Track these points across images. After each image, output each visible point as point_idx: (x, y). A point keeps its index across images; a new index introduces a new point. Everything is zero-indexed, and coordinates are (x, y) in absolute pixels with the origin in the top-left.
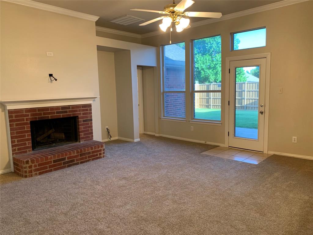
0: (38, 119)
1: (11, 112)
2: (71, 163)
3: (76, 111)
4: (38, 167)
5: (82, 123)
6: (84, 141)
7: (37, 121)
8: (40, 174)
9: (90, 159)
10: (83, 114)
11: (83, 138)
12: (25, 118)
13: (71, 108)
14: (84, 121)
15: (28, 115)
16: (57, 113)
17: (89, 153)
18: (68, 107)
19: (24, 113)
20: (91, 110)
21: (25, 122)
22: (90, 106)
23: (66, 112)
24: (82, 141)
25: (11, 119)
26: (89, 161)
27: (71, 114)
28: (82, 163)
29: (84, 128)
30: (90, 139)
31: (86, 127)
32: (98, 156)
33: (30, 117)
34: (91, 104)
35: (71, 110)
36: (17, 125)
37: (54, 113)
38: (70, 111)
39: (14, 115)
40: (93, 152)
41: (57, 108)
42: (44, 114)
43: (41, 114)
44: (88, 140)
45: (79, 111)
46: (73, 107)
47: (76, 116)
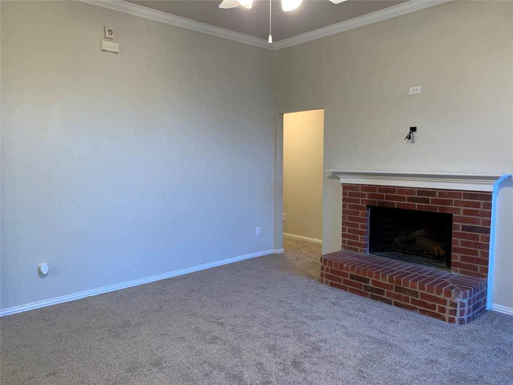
0: (378, 204)
3: (450, 203)
4: (329, 273)
5: (460, 231)
6: (461, 272)
10: (465, 212)
11: (458, 265)
12: (360, 199)
13: (437, 194)
14: (464, 228)
15: (364, 196)
16: (410, 199)
17: (415, 294)
18: (432, 192)
19: (360, 192)
20: (489, 206)
21: (360, 204)
22: (487, 196)
23: (427, 201)
24: (456, 271)
25: (344, 197)
27: (438, 208)
29: (463, 244)
31: (469, 244)
32: (437, 311)
33: (366, 199)
34: (491, 192)
35: (437, 198)
36: (350, 207)
37: (403, 199)
38: (434, 201)
39: (348, 191)
40: (423, 296)
41: (410, 190)
42: (388, 197)
43: (381, 197)
45: (456, 203)
46: (443, 192)
47: (446, 212)
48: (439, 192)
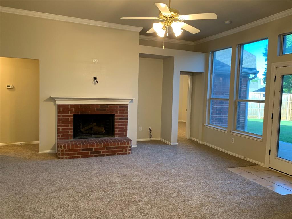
0: (80, 113)
1: (59, 106)
2: (97, 154)
3: (114, 110)
4: (68, 152)
5: (118, 120)
6: (119, 136)
7: (79, 115)
8: (70, 158)
9: (116, 154)
10: (120, 113)
11: (117, 134)
12: (69, 111)
13: (109, 107)
14: (120, 119)
15: (72, 110)
16: (97, 110)
17: (115, 148)
18: (107, 106)
19: (69, 108)
20: (127, 110)
21: (69, 114)
22: (127, 106)
23: (105, 110)
24: (117, 136)
25: (59, 111)
26: (114, 155)
27: (109, 112)
28: (107, 155)
29: (119, 125)
30: (124, 136)
31: (121, 125)
32: (124, 152)
33: (73, 111)
34: (128, 105)
35: (109, 108)
36: (63, 116)
37: (94, 110)
38: (108, 110)
39: (61, 108)
40: (119, 148)
41: (97, 106)
42: (85, 110)
43: (82, 110)
44: (122, 136)
45: (116, 110)
46: (111, 106)
47: (113, 114)
48: (110, 106)
